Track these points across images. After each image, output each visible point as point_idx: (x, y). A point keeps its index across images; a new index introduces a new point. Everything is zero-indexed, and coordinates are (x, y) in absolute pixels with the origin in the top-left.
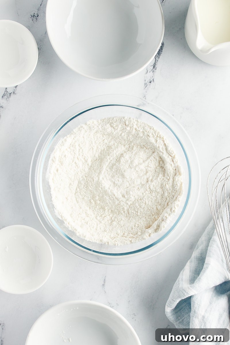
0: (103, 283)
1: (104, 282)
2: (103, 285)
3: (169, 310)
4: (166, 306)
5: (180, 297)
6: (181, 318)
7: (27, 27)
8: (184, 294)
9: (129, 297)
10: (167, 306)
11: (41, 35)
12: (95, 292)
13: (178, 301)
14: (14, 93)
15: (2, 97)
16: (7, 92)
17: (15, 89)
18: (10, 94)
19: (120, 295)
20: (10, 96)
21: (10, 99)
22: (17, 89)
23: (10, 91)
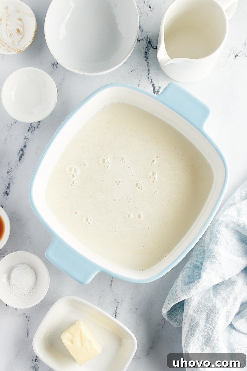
0: (110, 283)
1: (112, 283)
2: (111, 285)
3: (165, 311)
4: (163, 308)
6: (175, 317)
7: (48, 74)
9: (132, 295)
11: (60, 80)
12: (104, 291)
13: (173, 304)
14: (37, 127)
15: (28, 130)
16: (32, 126)
17: (38, 124)
18: (34, 128)
19: (125, 293)
20: (34, 129)
21: (35, 132)
22: (40, 124)
23: (34, 125)
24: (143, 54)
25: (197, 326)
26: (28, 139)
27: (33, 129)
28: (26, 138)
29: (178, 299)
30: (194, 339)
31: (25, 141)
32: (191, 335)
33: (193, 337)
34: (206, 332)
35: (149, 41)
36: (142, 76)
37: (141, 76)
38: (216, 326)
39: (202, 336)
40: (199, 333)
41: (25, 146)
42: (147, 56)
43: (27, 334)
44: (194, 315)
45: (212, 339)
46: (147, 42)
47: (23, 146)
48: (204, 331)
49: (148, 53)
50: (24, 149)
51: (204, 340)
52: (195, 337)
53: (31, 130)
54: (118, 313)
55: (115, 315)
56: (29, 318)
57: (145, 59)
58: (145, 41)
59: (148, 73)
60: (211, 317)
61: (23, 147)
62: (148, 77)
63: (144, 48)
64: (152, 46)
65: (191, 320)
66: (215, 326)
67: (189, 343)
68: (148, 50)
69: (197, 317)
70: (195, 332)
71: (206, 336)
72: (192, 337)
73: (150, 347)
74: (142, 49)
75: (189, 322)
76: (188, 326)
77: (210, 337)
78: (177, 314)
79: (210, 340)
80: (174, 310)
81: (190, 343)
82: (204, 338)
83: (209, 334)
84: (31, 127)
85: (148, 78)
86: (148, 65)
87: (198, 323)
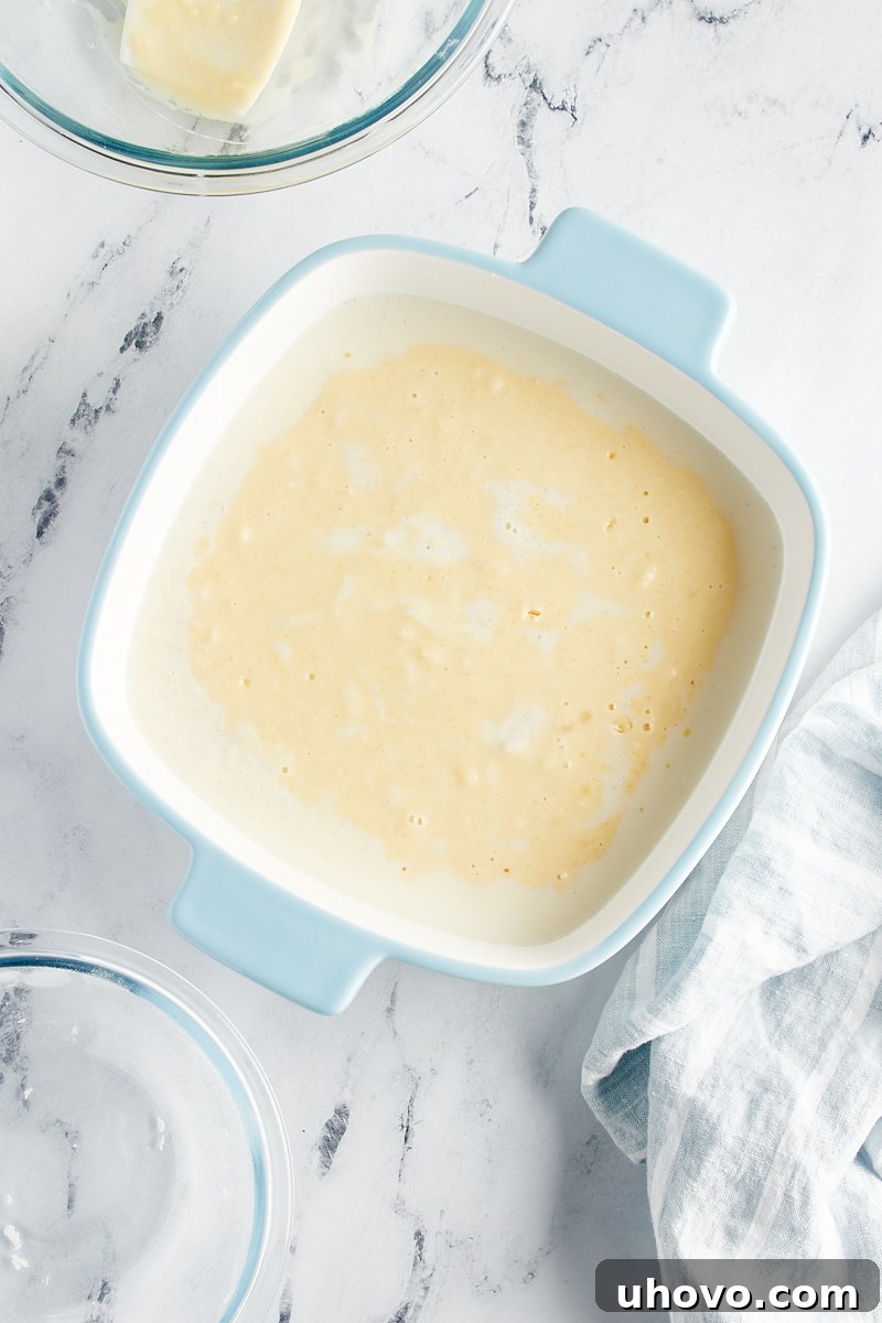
0: (388, 1004)
1: (393, 1002)
2: (389, 1010)
3: (590, 1079)
4: (584, 1069)
5: (619, 1043)
6: (630, 1102)
8: (632, 1036)
9: (469, 1048)
10: (587, 1067)
12: (363, 1033)
13: (617, 1056)
14: (108, 408)
15: (73, 421)
16: (88, 405)
17: (112, 396)
18: (96, 411)
19: (443, 1043)
20: (96, 417)
21: (97, 427)
22: (117, 396)
23: (96, 400)
24: (514, 131)
25: (711, 1139)
26: (70, 453)
27: (93, 415)
28: (64, 451)
29: (636, 1035)
30: (700, 1190)
31: (60, 462)
32: (688, 1173)
33: (695, 1180)
34: (746, 1162)
35: (535, 81)
36: (506, 212)
37: (504, 216)
38: (783, 1139)
39: (729, 1180)
40: (718, 1164)
41: (61, 482)
42: (526, 137)
43: (70, 1201)
44: (702, 1097)
45: (765, 1192)
46: (528, 84)
47: (54, 480)
48: (735, 1158)
49: (532, 127)
50: (57, 493)
51: (736, 1197)
52: (704, 1181)
53: (82, 421)
54: (416, 1117)
55: (405, 1124)
56: (76, 1137)
57: (521, 147)
58: (518, 80)
59: (532, 203)
60: (764, 1106)
61: (52, 487)
62: (531, 219)
63: (514, 106)
64: (545, 98)
65: (691, 1118)
66: (780, 1140)
67: (680, 1206)
68: (530, 115)
69: (713, 1108)
70: (701, 1160)
71: (743, 1178)
72: (691, 1182)
73: (541, 1249)
74: (509, 112)
75: (683, 1126)
76: (678, 1140)
77: (759, 1185)
79: (760, 1194)
80: (627, 1076)
81: (685, 1205)
82: (736, 1187)
83: (753, 1171)
84: (83, 407)
85: (531, 223)
86: (529, 171)
87: (714, 1128)
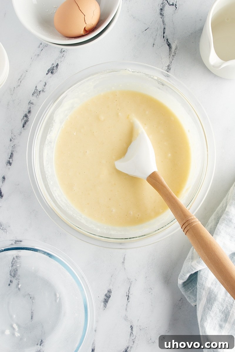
1: (124, 260)
2: (123, 262)
3: (180, 282)
4: (179, 279)
5: (189, 272)
6: (192, 289)
8: (192, 270)
9: (146, 273)
10: (180, 279)
12: (116, 269)
13: (188, 275)
14: (43, 91)
15: (33, 94)
16: (37, 90)
18: (40, 92)
19: (138, 272)
20: (40, 93)
21: (40, 96)
22: (45, 87)
23: (39, 88)
24: (159, 11)
25: (215, 299)
26: (32, 103)
27: (38, 92)
28: (30, 103)
29: (193, 269)
30: (212, 314)
31: (29, 106)
32: (208, 309)
34: (225, 306)
37: (156, 36)
39: (220, 311)
40: (217, 306)
41: (29, 112)
42: (162, 13)
43: (32, 317)
44: (213, 287)
45: (231, 314)
47: (27, 111)
48: (222, 305)
49: (164, 10)
50: (28, 115)
51: (222, 316)
52: (213, 311)
53: (36, 94)
54: (131, 293)
55: (127, 295)
56: (34, 299)
57: (161, 16)
59: (164, 32)
61: (27, 113)
62: (164, 37)
63: (159, 4)
64: (168, 2)
65: (209, 293)
67: (206, 318)
68: (163, 7)
69: (216, 290)
70: (212, 305)
71: (224, 310)
72: (209, 311)
73: (166, 331)
74: (157, 6)
75: (207, 295)
77: (229, 312)
78: (193, 285)
79: (229, 315)
80: (191, 281)
81: (208, 318)
82: (222, 313)
83: (227, 308)
84: (36, 90)
86: (163, 23)
87: (216, 296)
